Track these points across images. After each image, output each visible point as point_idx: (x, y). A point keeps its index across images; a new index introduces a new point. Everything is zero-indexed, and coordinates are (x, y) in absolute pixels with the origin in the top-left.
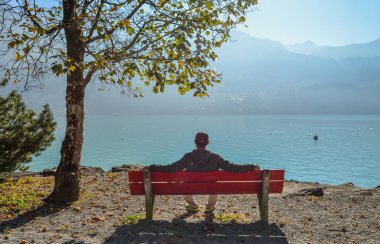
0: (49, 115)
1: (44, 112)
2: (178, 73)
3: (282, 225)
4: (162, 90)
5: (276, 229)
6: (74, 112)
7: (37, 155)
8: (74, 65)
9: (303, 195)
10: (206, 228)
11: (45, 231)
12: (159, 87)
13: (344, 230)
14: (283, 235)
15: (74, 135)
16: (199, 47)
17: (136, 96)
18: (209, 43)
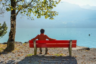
0: (5, 25)
1: (4, 24)
2: (45, 12)
3: (76, 57)
4: (40, 17)
5: (73, 58)
6: (13, 23)
7: (1, 37)
8: (13, 8)
9: (83, 50)
10: (52, 57)
11: (4, 58)
12: (39, 16)
13: (95, 59)
14: (76, 59)
15: (13, 30)
16: (50, 3)
17: (32, 20)
18: (54, 2)
